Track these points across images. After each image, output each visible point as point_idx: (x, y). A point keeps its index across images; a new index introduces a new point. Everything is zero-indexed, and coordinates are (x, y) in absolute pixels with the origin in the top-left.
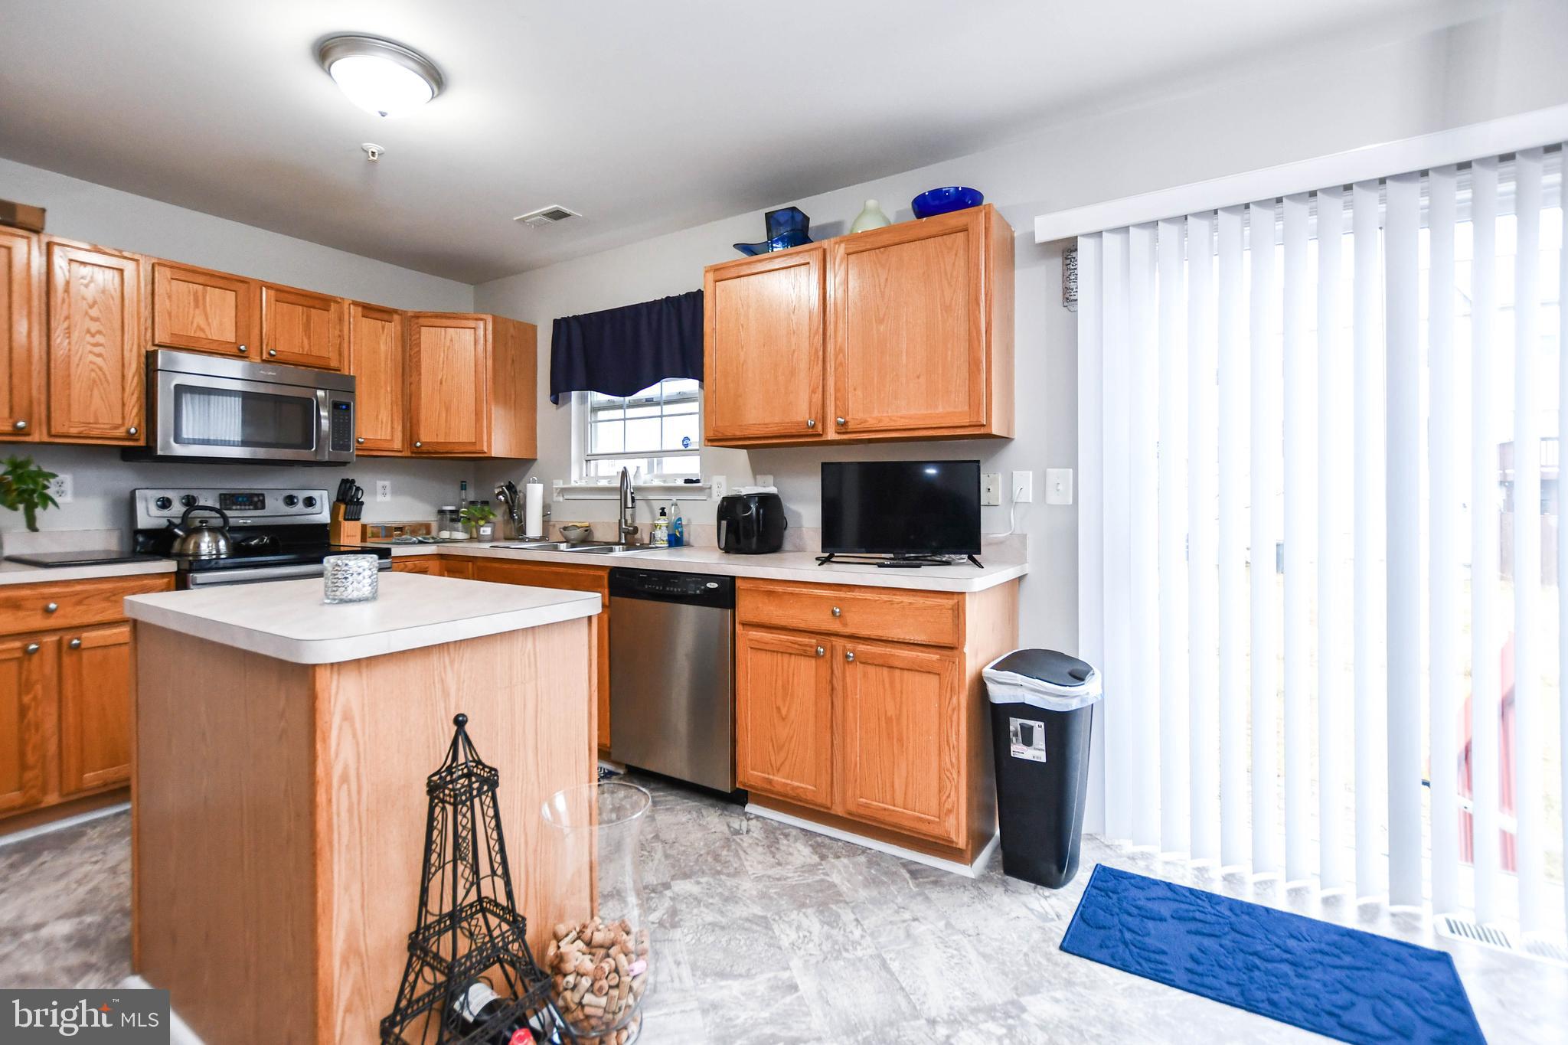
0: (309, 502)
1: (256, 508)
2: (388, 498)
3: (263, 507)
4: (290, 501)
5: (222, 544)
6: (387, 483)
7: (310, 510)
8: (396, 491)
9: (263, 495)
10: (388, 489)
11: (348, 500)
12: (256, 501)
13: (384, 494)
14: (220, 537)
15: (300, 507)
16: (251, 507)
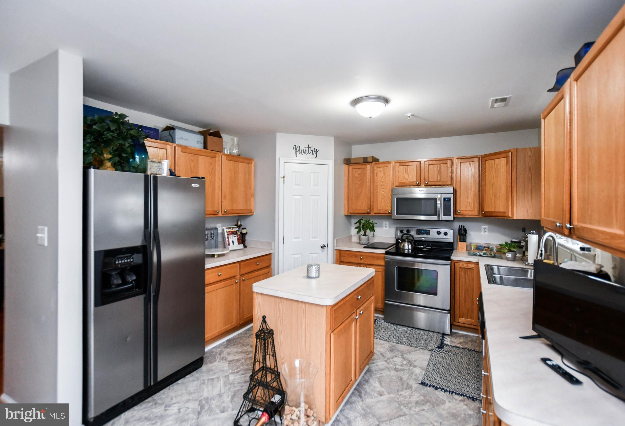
0: (446, 234)
1: (427, 235)
2: (487, 233)
3: (429, 235)
4: (439, 233)
5: (410, 246)
6: (486, 227)
7: (445, 237)
8: (490, 231)
9: (430, 230)
10: (487, 230)
11: (462, 234)
12: (428, 233)
13: (485, 232)
14: (410, 244)
15: (442, 235)
16: (426, 234)
